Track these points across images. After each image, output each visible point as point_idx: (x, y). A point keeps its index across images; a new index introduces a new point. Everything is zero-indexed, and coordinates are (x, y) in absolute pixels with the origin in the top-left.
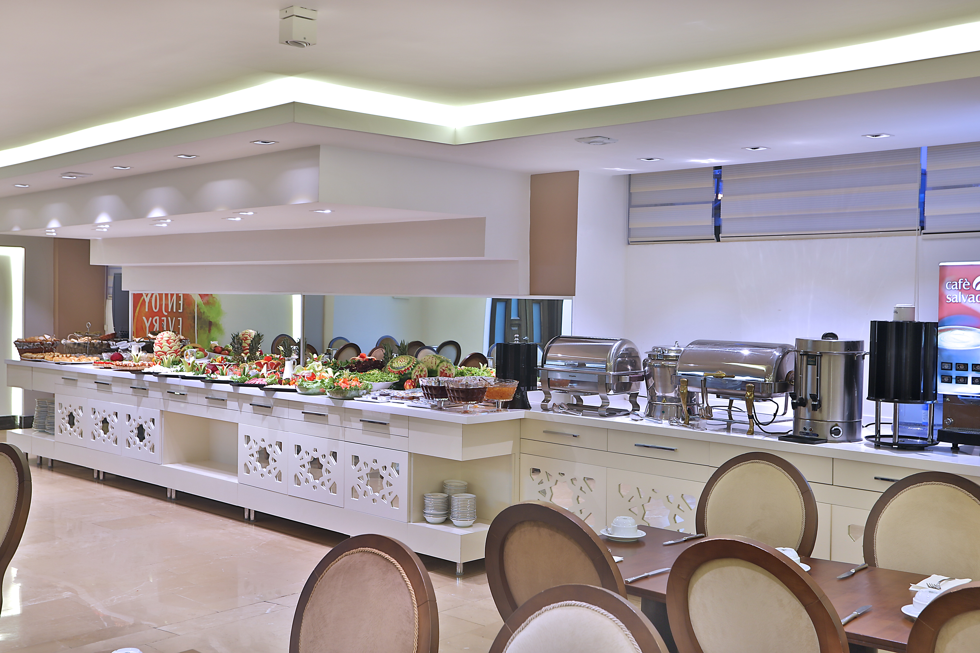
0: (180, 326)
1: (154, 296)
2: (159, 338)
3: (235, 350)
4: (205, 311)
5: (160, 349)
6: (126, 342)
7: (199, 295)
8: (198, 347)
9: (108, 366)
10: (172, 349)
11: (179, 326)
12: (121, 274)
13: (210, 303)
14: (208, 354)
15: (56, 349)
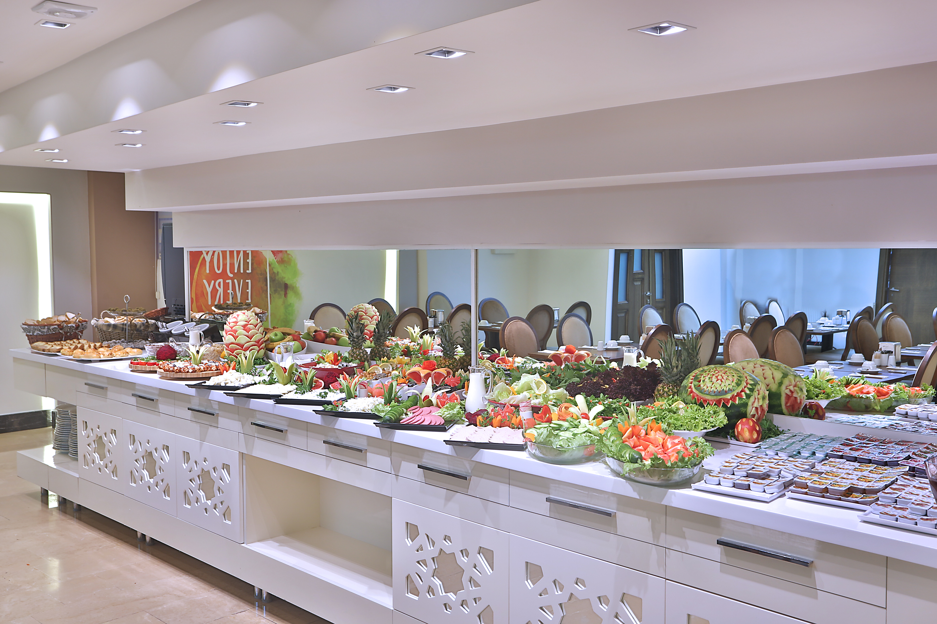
0: (249, 291)
1: (216, 255)
2: (231, 322)
3: (353, 341)
4: (280, 271)
5: (233, 340)
6: (182, 322)
7: (272, 251)
8: (291, 332)
9: (152, 368)
10: (252, 340)
11: (247, 291)
12: (172, 225)
13: (285, 260)
14: (307, 345)
15: (82, 333)
